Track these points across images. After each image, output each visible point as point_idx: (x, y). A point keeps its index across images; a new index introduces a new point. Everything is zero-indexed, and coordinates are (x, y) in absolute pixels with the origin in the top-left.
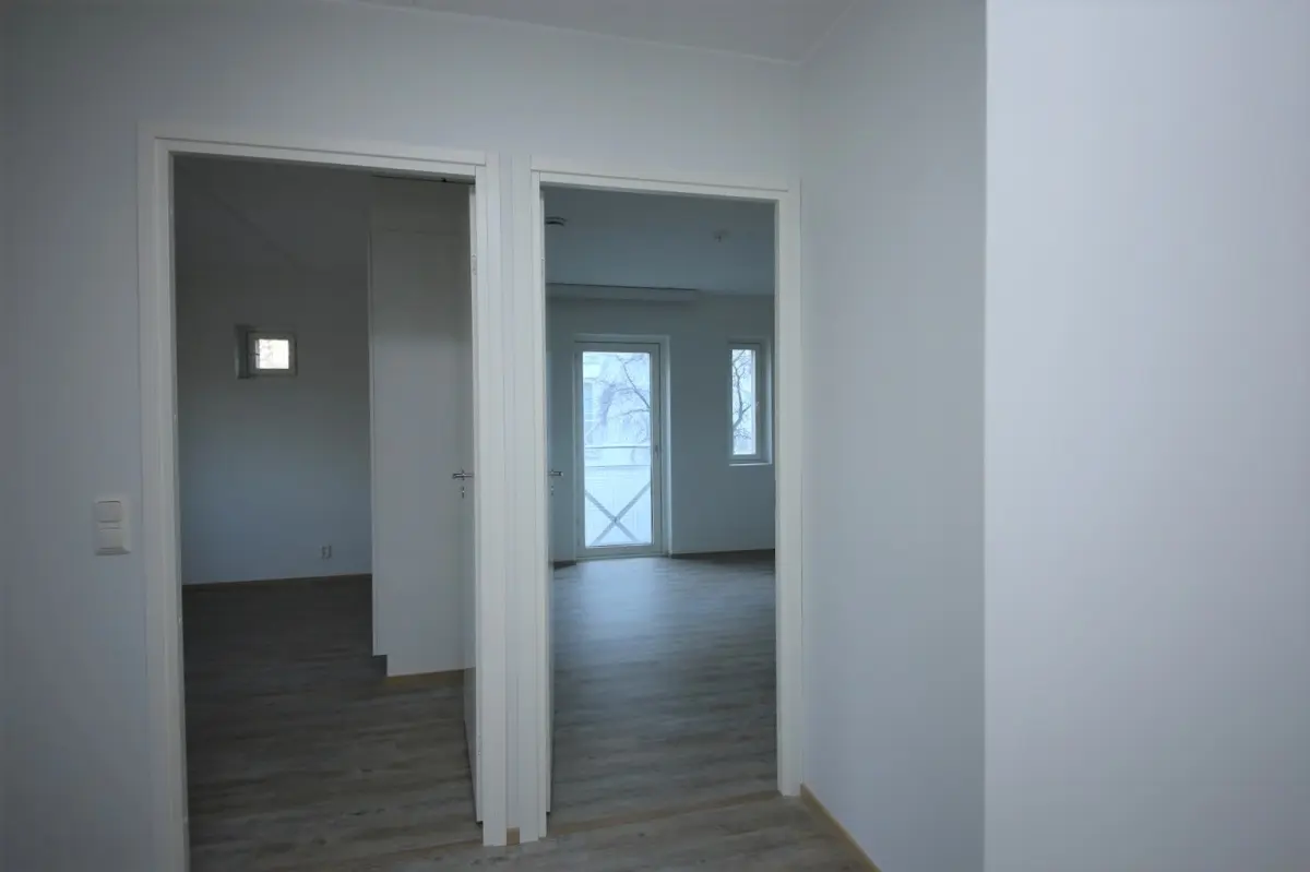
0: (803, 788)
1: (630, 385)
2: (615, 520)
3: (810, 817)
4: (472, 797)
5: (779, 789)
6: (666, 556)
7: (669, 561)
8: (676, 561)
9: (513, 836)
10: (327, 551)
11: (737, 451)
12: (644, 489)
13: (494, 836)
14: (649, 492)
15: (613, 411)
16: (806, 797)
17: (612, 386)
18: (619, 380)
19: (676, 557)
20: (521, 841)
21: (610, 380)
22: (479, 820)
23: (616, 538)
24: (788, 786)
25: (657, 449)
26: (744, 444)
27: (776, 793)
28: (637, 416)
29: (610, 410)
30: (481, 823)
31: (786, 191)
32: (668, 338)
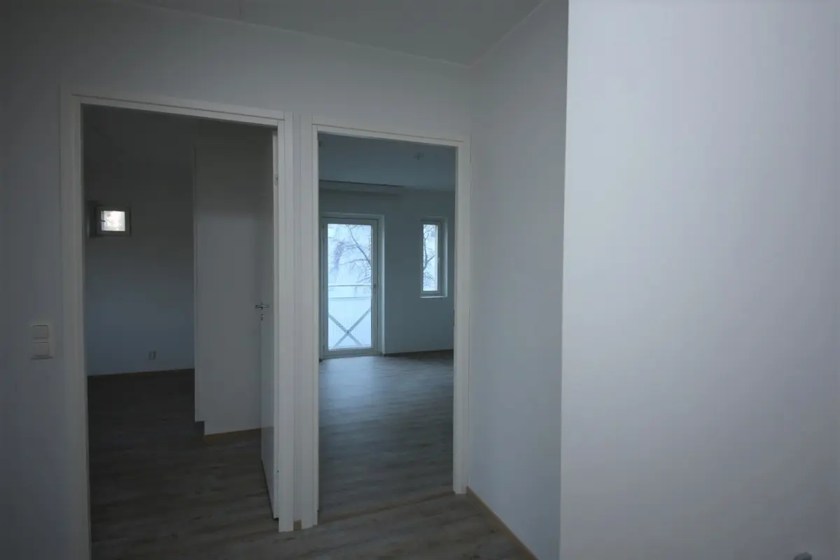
0: (468, 489)
1: (354, 243)
2: (348, 332)
3: (472, 505)
4: (269, 504)
5: (455, 490)
6: (380, 355)
7: (383, 358)
8: (389, 358)
9: (297, 525)
10: (152, 354)
11: (426, 289)
12: (367, 312)
13: (285, 526)
14: (370, 313)
15: (342, 260)
16: (469, 493)
17: (342, 243)
18: (347, 240)
19: (386, 355)
20: (303, 528)
21: (341, 239)
22: (275, 517)
23: (348, 344)
24: (458, 488)
25: (376, 287)
26: (430, 284)
27: (453, 493)
28: (359, 263)
29: (341, 260)
30: (277, 519)
31: (462, 141)
32: (383, 217)
